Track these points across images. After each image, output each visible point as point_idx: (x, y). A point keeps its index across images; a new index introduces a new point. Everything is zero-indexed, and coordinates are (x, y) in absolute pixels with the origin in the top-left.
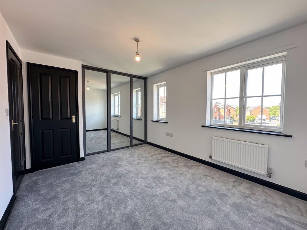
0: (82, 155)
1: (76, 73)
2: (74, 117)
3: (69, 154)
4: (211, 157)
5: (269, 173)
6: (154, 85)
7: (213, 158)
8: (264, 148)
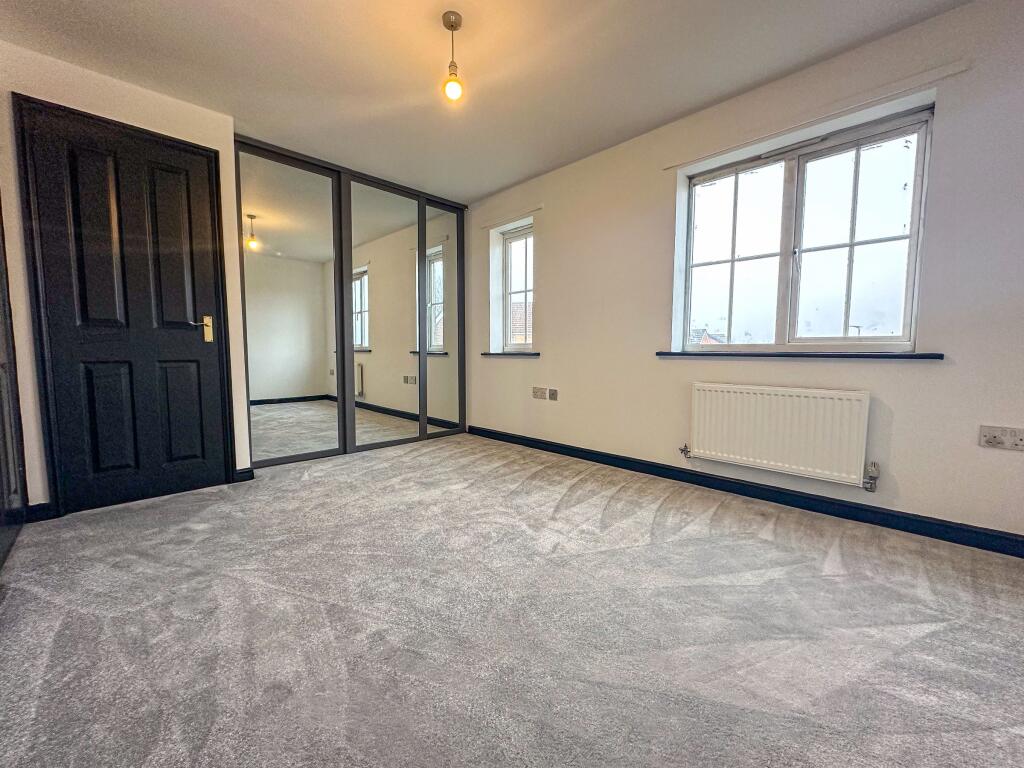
0: (243, 462)
1: (212, 157)
2: (208, 320)
3: (195, 456)
4: (685, 451)
5: (872, 478)
6: (492, 231)
7: (695, 451)
8: (859, 400)
